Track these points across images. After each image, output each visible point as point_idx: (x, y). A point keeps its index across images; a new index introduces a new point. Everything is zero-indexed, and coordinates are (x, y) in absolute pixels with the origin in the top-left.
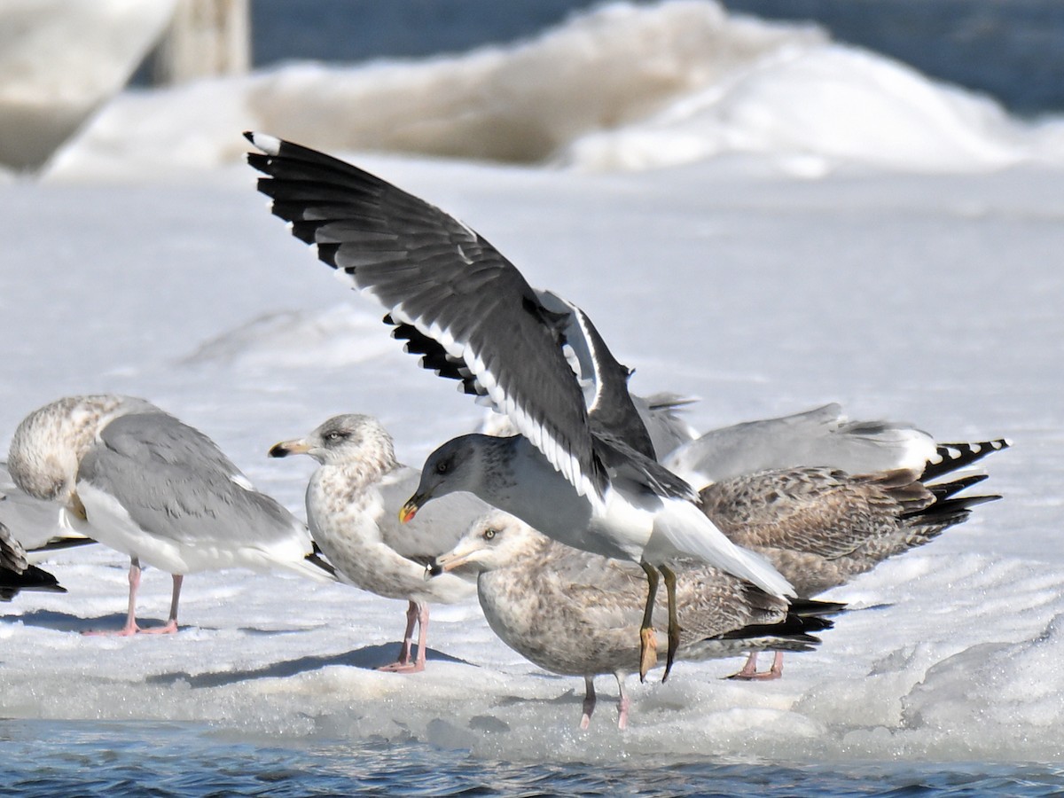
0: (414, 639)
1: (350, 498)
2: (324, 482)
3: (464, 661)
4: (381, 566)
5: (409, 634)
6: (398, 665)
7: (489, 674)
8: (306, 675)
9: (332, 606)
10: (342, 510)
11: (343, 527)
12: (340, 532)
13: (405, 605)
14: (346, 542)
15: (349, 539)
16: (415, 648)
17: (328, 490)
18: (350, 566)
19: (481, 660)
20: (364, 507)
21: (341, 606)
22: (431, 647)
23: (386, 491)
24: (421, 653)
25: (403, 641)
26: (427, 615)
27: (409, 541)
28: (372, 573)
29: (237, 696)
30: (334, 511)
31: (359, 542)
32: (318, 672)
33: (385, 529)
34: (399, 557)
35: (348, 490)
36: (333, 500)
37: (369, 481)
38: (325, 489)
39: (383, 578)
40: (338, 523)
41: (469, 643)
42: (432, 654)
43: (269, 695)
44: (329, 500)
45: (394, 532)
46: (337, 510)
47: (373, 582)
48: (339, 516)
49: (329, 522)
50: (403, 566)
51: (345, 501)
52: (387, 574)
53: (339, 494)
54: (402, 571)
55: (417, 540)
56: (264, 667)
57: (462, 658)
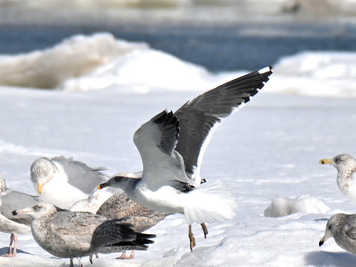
0: (13, 246)
3: (29, 253)
4: (1, 222)
5: (11, 244)
6: (7, 255)
7: (37, 257)
13: (10, 235)
16: (13, 249)
19: (34, 253)
22: (18, 249)
23: (3, 197)
24: (15, 251)
25: (9, 247)
26: (17, 238)
33: (2, 210)
34: (7, 219)
39: (2, 226)
41: (31, 247)
42: (19, 251)
45: (5, 211)
50: (8, 222)
52: (3, 225)
54: (8, 224)
57: (28, 252)
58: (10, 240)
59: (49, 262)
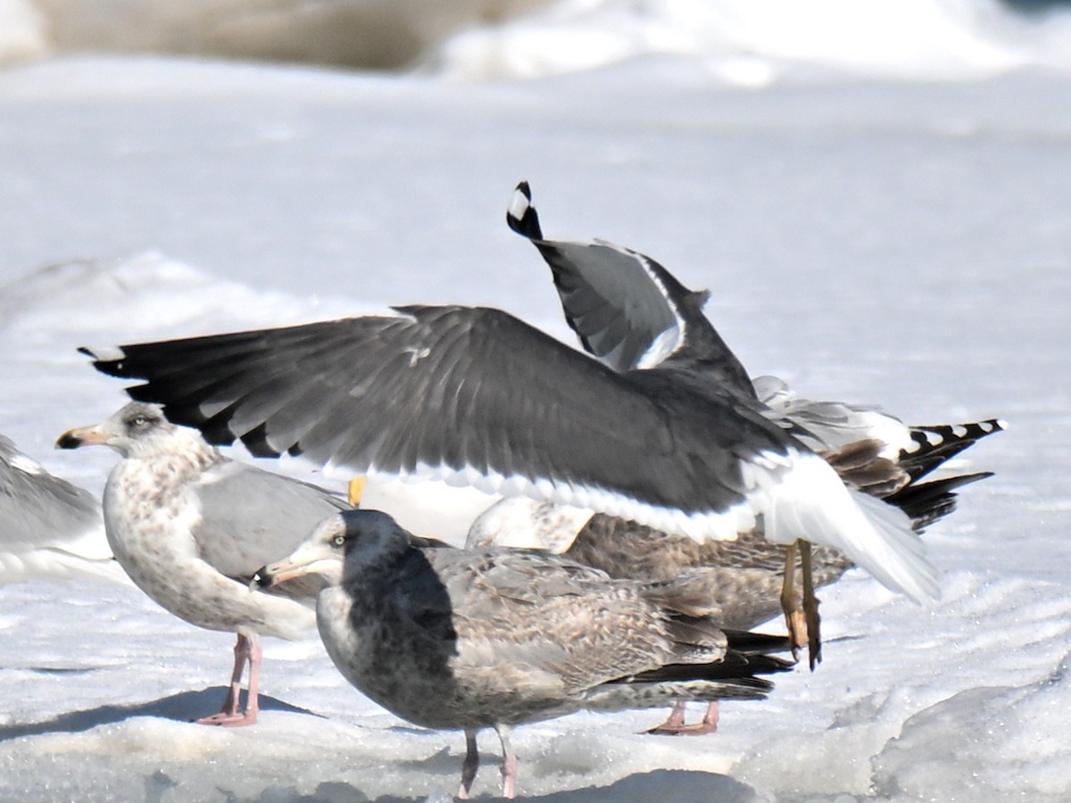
0: (244, 682)
1: (159, 501)
2: (126, 480)
3: (307, 712)
4: (198, 588)
5: (237, 676)
6: (222, 717)
7: (340, 727)
8: (106, 729)
9: (137, 640)
10: (148, 516)
11: (150, 538)
12: (146, 545)
13: (231, 639)
14: (152, 558)
15: (157, 553)
16: (244, 694)
17: (131, 490)
18: (158, 589)
19: (329, 710)
20: (176, 512)
21: (148, 640)
22: (266, 693)
23: (206, 492)
24: (253, 702)
25: (228, 685)
26: (259, 650)
27: (233, 556)
28: (186, 597)
29: (15, 756)
30: (137, 517)
31: (170, 557)
32: (119, 726)
33: (202, 542)
34: (222, 578)
35: (155, 490)
36: (137, 503)
37: (185, 478)
38: (127, 490)
39: (201, 604)
40: (143, 534)
41: (315, 689)
42: (267, 703)
43: (57, 755)
44: (131, 504)
45: (213, 546)
46: (142, 516)
47: (190, 609)
48: (144, 524)
49: (131, 532)
50: (226, 588)
51: (150, 505)
52: (206, 599)
53: (144, 496)
54: (225, 595)
55: (244, 555)
56: (51, 719)
57: (304, 708)
58: (232, 660)
59: (385, 746)
